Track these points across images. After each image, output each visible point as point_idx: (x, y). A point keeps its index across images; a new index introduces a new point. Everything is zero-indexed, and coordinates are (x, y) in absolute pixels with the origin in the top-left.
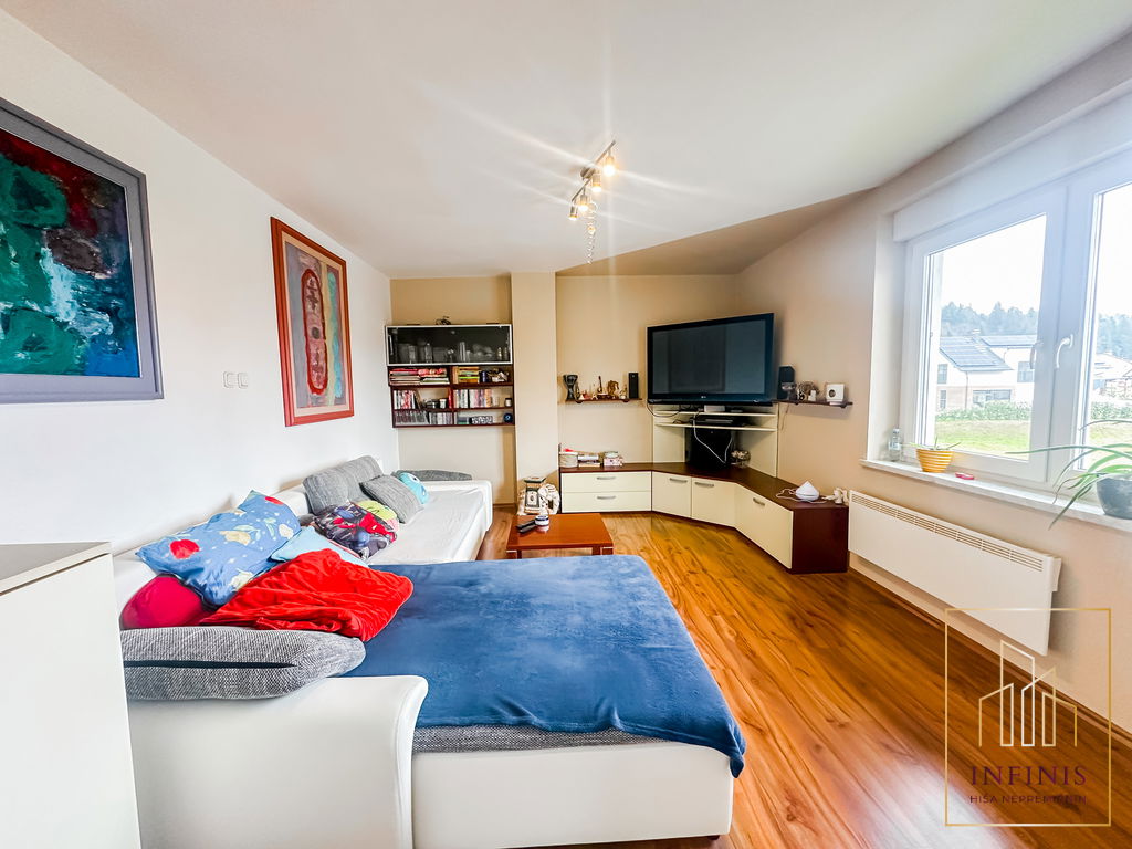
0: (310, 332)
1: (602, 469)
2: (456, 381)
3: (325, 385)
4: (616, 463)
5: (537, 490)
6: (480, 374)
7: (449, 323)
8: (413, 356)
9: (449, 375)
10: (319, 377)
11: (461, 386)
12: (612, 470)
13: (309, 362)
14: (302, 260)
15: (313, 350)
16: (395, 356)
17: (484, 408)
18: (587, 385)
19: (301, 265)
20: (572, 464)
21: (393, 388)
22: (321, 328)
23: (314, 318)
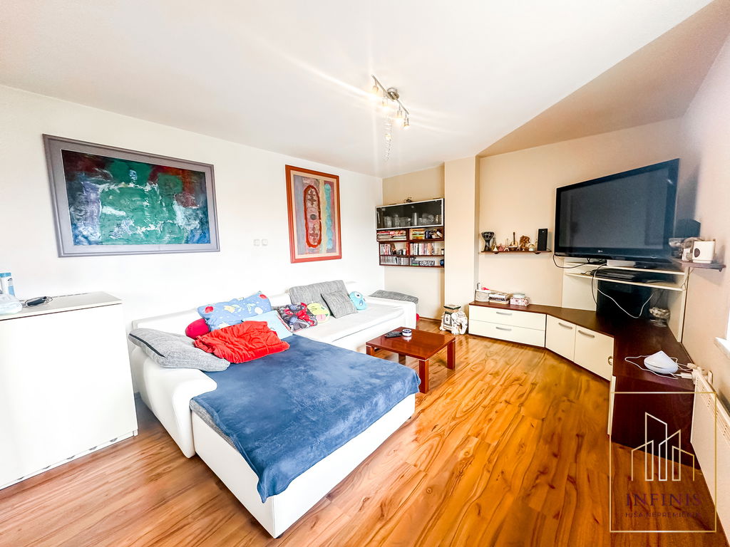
0: (309, 217)
1: (508, 307)
2: (411, 238)
3: (319, 242)
4: (522, 303)
5: (450, 314)
6: (425, 233)
7: (411, 202)
8: (389, 223)
9: (408, 235)
10: (314, 239)
11: (413, 242)
12: (517, 309)
13: (307, 231)
14: (305, 182)
15: (311, 225)
16: (381, 224)
17: (427, 256)
18: (502, 239)
19: (303, 184)
20: (483, 298)
21: (381, 243)
22: (317, 214)
23: (312, 209)
